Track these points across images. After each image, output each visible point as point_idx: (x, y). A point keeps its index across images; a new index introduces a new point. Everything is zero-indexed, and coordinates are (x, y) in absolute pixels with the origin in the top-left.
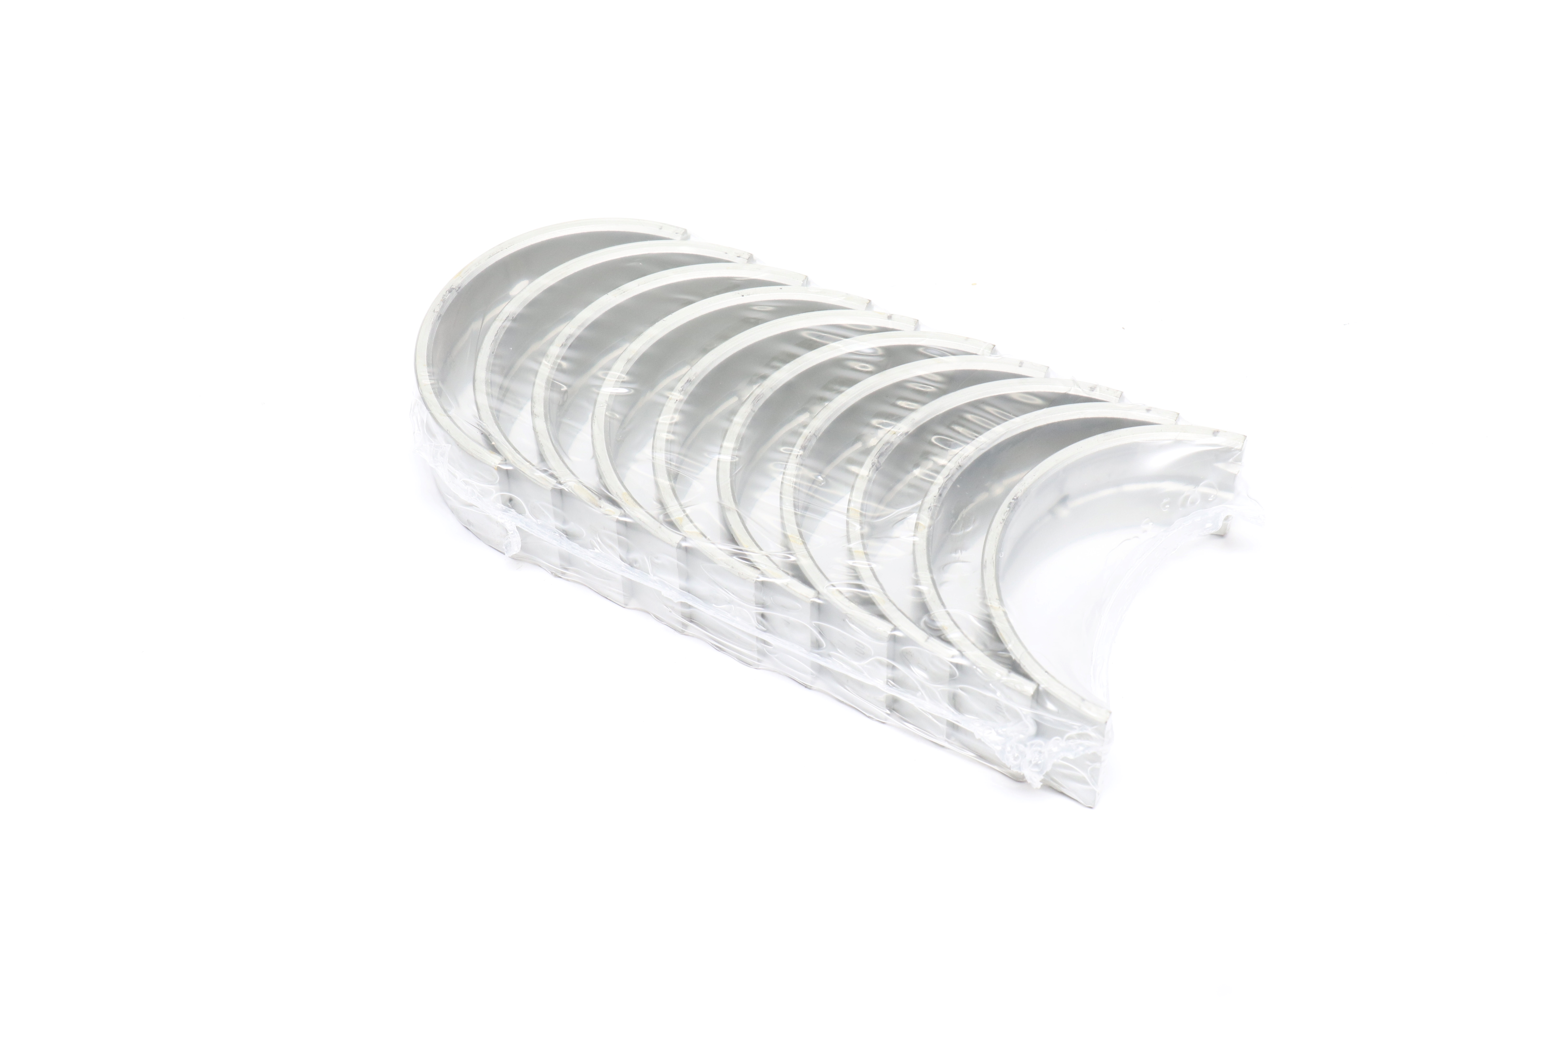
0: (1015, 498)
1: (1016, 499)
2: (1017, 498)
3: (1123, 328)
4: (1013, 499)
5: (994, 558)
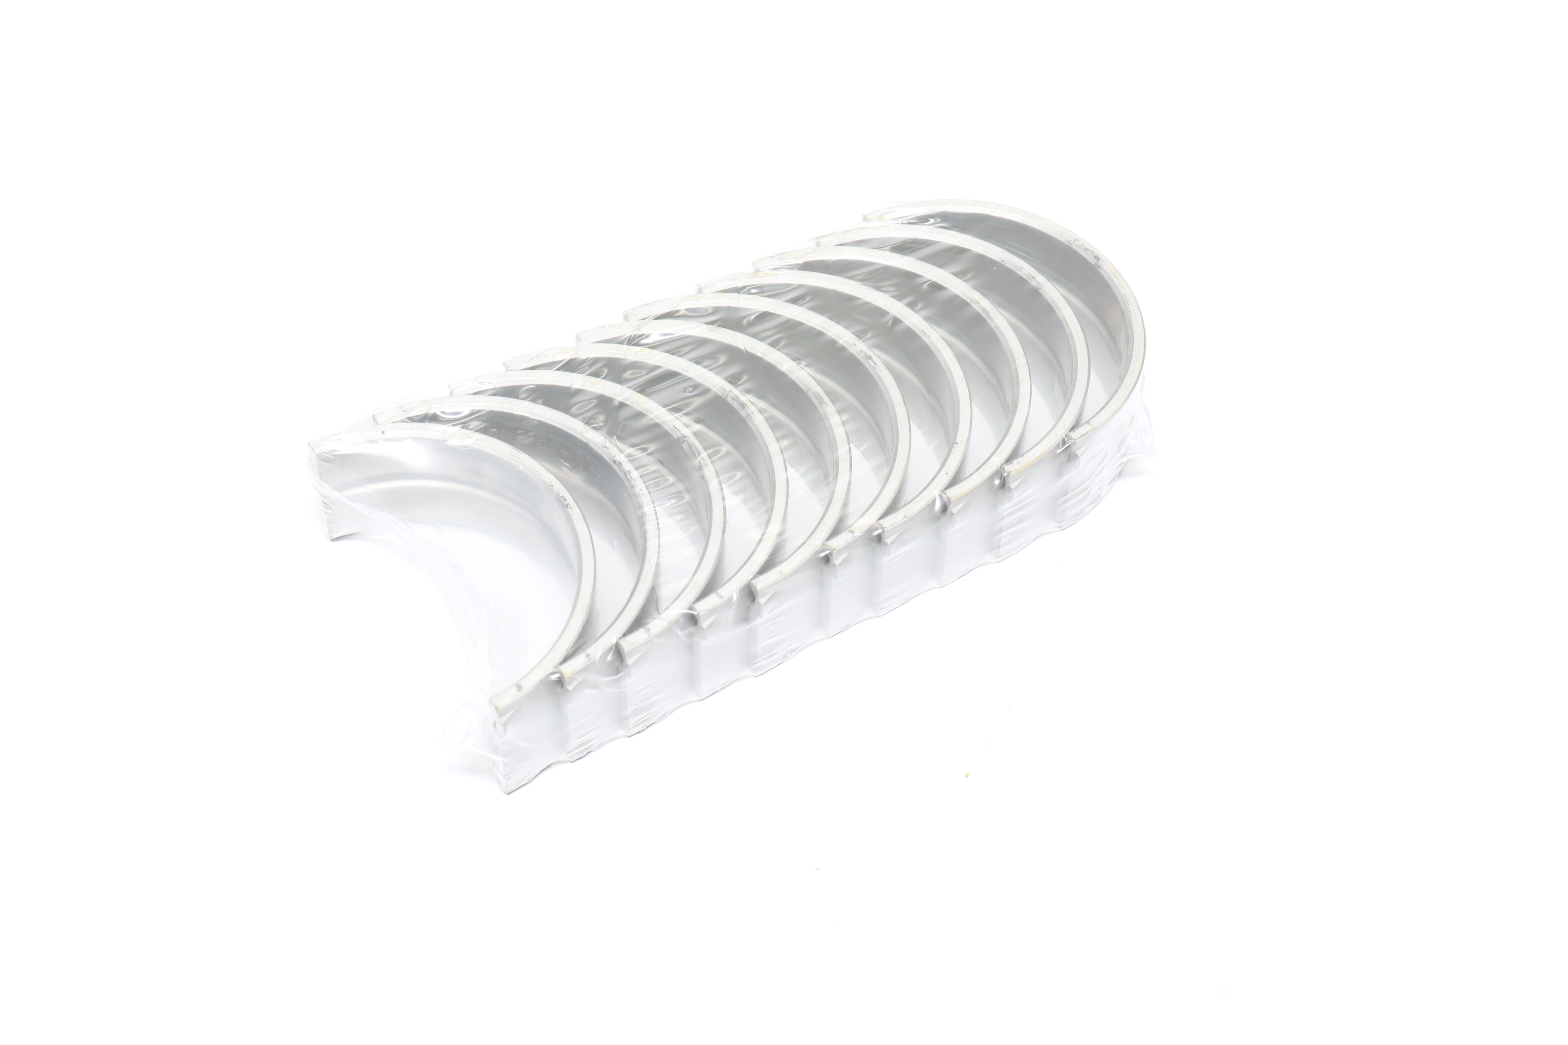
0: (568, 506)
2: (567, 507)
3: (818, 869)
4: (568, 504)
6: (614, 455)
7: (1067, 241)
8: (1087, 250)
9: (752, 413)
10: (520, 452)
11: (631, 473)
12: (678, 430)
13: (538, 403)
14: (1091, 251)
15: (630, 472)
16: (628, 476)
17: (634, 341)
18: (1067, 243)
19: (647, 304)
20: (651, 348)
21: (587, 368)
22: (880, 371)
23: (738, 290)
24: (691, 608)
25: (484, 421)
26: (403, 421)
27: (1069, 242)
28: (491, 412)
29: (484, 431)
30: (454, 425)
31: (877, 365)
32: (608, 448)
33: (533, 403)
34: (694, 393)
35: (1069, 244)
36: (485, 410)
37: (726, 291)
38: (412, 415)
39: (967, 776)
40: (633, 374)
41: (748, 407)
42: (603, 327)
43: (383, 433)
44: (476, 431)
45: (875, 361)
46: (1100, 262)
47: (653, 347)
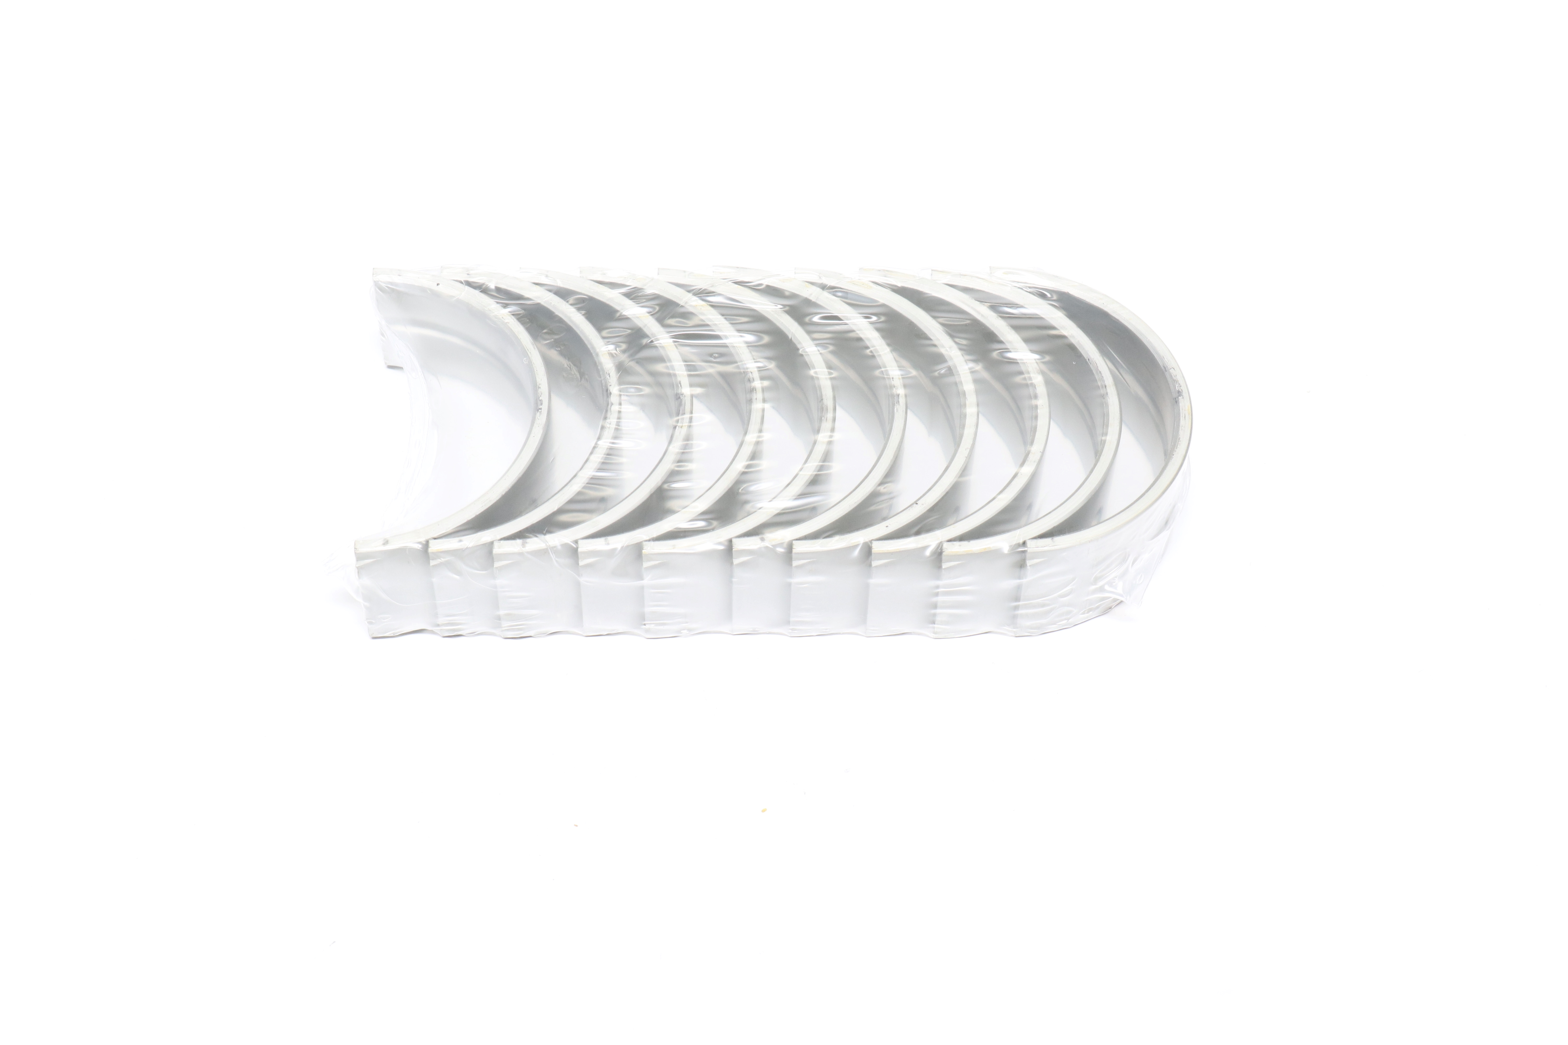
0: (540, 411)
1: (538, 409)
2: (538, 411)
3: (577, 826)
4: (541, 409)
5: (529, 354)
6: (610, 384)
7: (1164, 367)
8: (1175, 381)
9: (756, 399)
10: (534, 348)
11: (612, 406)
12: (681, 386)
13: (581, 313)
14: (1179, 384)
15: (612, 404)
16: (609, 406)
17: (702, 294)
18: (1163, 368)
19: (738, 268)
20: (712, 306)
21: (644, 300)
22: (897, 411)
23: (823, 287)
24: (576, 542)
25: (524, 310)
26: (461, 282)
27: (1165, 368)
28: (539, 304)
29: (520, 318)
30: (498, 303)
31: (899, 404)
32: (609, 376)
33: (577, 311)
34: (718, 360)
35: (1164, 370)
36: (534, 300)
37: (812, 283)
38: (471, 280)
39: (764, 811)
40: (679, 322)
41: (756, 393)
42: (685, 272)
43: (438, 284)
44: (513, 315)
45: (900, 400)
46: (1180, 398)
47: (714, 306)
